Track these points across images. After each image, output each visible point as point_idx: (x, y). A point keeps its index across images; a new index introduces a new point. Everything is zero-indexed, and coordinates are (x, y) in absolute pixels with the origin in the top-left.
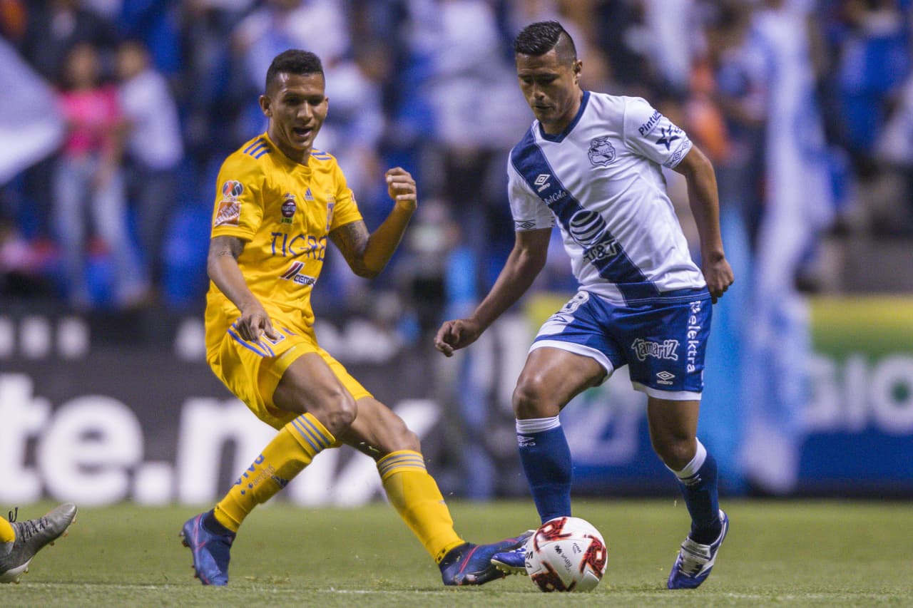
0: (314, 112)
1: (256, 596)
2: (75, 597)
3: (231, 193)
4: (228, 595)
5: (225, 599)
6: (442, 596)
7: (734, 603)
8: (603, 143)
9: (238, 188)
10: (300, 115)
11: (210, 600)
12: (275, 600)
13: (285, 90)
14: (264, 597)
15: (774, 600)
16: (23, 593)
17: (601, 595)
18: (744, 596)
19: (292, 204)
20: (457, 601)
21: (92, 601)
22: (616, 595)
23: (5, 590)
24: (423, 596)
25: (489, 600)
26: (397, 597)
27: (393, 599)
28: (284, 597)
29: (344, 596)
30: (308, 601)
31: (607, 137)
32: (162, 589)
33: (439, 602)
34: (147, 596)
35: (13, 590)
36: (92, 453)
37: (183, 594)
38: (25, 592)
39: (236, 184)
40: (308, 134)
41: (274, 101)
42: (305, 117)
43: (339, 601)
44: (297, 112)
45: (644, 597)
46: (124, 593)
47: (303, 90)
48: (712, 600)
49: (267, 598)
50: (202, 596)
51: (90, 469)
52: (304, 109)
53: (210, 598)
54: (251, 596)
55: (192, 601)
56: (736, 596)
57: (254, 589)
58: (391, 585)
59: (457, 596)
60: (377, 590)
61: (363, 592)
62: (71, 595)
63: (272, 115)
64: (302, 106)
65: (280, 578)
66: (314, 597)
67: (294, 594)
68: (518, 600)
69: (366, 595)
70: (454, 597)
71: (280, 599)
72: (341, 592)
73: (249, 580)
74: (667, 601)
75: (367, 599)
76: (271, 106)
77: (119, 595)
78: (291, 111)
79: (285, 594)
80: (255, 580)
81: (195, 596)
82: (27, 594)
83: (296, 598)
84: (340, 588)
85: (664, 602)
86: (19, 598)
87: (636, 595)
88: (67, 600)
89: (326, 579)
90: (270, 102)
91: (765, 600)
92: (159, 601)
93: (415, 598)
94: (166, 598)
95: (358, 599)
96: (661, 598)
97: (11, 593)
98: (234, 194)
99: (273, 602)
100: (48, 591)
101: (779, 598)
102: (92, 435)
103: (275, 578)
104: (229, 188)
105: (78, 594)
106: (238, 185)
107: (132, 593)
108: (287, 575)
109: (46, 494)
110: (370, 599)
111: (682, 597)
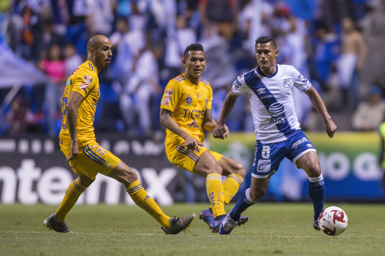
0: (201, 64)
1: (113, 236)
2: (51, 237)
3: (168, 93)
4: (103, 236)
5: (103, 237)
6: (178, 236)
7: (279, 238)
8: (288, 81)
9: (171, 92)
10: (196, 65)
11: (97, 238)
12: (120, 237)
13: (191, 56)
14: (116, 236)
15: (293, 237)
16: (32, 235)
17: (233, 236)
18: (283, 236)
19: (190, 99)
20: (183, 238)
21: (56, 238)
22: (238, 236)
23: (26, 234)
24: (171, 236)
25: (194, 237)
26: (162, 236)
27: (161, 237)
28: (123, 236)
29: (143, 236)
30: (131, 238)
31: (289, 79)
32: (81, 234)
33: (177, 238)
34: (75, 236)
35: (29, 234)
36: (56, 186)
37: (88, 235)
38: (33, 234)
39: (170, 90)
40: (199, 71)
41: (187, 61)
42: (198, 65)
43: (142, 238)
44: (195, 64)
45: (248, 236)
46: (67, 235)
47: (197, 56)
48: (272, 237)
49: (117, 237)
50: (94, 236)
51: (55, 192)
52: (198, 62)
53: (97, 237)
54: (112, 236)
55: (91, 238)
56: (280, 236)
57: (113, 234)
58: (160, 232)
59: (183, 236)
60: (155, 234)
61: (150, 235)
62: (49, 236)
63: (186, 66)
64: (197, 62)
65: (121, 230)
66: (134, 236)
67: (126, 235)
68: (204, 237)
69: (151, 236)
70: (182, 237)
71: (122, 237)
72: (143, 235)
73: (111, 230)
74: (256, 238)
75: (152, 237)
76: (186, 63)
77: (65, 236)
78: (193, 63)
79: (123, 235)
80: (113, 231)
81: (92, 236)
82: (34, 235)
83: (127, 237)
84: (142, 233)
85: (255, 238)
86: (31, 237)
87: (245, 236)
88: (47, 237)
89: (138, 230)
90: (186, 62)
91: (290, 237)
92: (80, 238)
93: (168, 237)
94: (82, 237)
95: (149, 237)
96: (254, 237)
97: (28, 235)
98: (169, 94)
99: (119, 238)
100: (41, 234)
101: (295, 237)
102: (56, 180)
103: (120, 230)
104: (168, 92)
105: (51, 236)
106: (171, 91)
107: (70, 235)
108: (124, 229)
109: (40, 201)
110: (153, 237)
111: (261, 237)
